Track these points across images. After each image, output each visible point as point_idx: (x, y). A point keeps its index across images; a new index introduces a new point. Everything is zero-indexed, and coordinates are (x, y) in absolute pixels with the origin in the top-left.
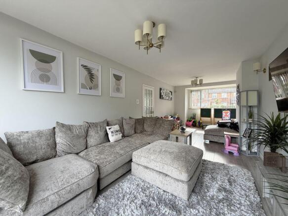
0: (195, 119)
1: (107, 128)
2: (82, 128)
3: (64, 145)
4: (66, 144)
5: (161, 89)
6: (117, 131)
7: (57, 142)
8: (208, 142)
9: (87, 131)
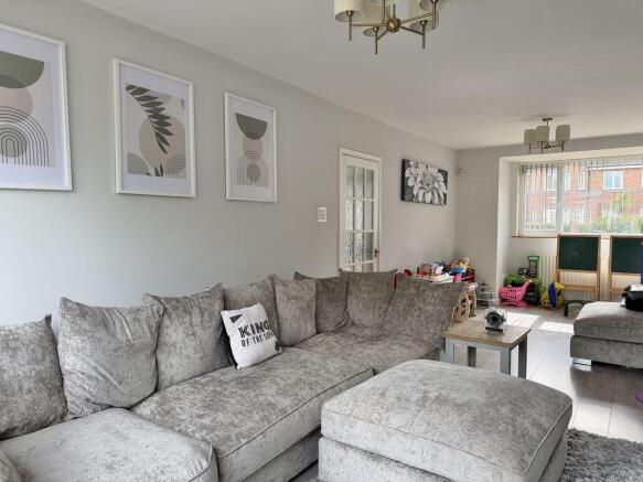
0: (535, 276)
1: (226, 315)
2: (142, 316)
3: (90, 377)
4: (94, 373)
5: (405, 164)
6: (259, 328)
7: (66, 367)
8: (585, 365)
9: (159, 327)
